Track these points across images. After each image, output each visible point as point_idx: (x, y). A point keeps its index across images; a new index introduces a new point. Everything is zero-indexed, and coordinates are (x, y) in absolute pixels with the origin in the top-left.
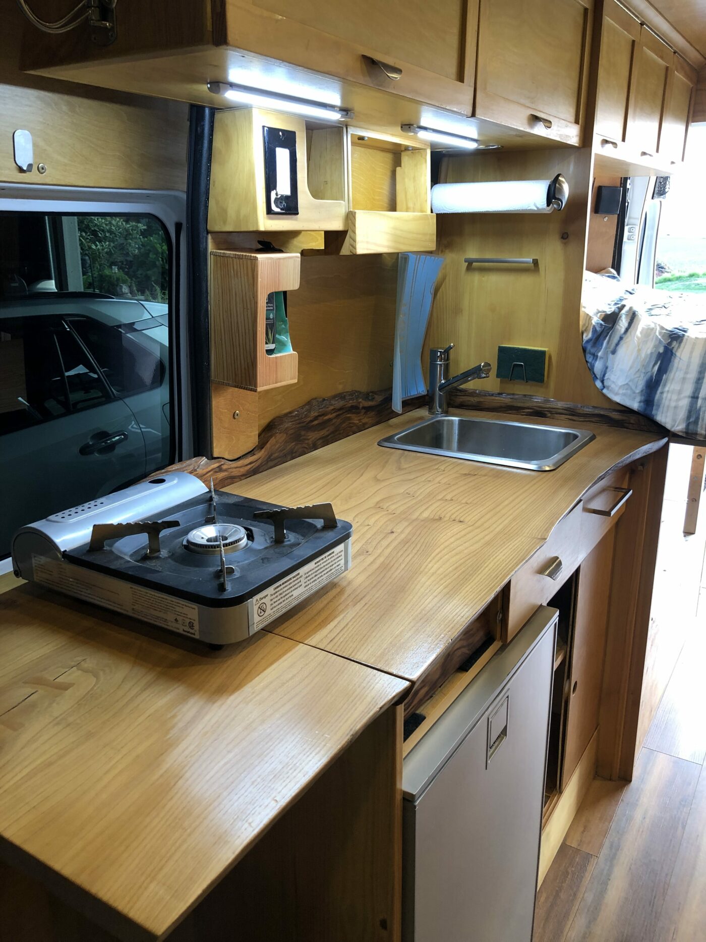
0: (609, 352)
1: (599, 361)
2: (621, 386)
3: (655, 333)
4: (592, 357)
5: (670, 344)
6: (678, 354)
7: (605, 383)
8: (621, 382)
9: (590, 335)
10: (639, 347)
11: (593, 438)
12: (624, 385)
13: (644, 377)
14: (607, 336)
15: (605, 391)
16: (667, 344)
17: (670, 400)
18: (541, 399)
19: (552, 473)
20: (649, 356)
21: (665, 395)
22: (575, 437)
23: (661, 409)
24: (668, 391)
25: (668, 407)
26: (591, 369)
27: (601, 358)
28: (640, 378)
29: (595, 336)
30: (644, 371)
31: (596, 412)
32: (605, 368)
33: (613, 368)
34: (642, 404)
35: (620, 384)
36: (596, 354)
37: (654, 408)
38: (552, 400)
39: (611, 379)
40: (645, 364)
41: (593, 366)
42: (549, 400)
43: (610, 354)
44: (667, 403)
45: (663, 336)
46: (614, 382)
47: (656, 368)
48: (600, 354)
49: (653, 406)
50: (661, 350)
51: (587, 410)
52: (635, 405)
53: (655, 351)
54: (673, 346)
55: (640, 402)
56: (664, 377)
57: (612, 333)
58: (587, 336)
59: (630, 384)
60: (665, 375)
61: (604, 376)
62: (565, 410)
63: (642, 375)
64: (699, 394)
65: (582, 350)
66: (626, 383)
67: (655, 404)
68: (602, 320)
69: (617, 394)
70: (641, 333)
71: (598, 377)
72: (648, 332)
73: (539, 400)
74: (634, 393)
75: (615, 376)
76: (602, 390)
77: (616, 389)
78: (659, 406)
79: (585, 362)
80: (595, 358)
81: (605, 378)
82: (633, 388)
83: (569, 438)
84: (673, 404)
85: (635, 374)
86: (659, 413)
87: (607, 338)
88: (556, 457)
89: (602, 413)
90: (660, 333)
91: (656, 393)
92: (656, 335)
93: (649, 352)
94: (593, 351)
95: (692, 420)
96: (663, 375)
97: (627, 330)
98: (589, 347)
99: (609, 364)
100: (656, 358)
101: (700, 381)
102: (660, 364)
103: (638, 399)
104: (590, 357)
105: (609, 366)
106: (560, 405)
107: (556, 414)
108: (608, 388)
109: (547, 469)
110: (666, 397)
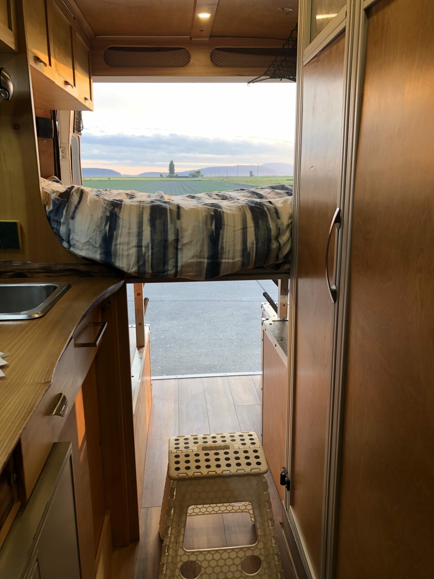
0: (69, 218)
1: (63, 226)
2: (84, 244)
3: (101, 203)
4: (56, 224)
5: (113, 209)
6: (121, 216)
7: (71, 243)
8: (83, 240)
9: (51, 208)
10: (91, 212)
11: (69, 287)
12: (86, 242)
13: (100, 234)
14: (65, 207)
15: (72, 249)
16: (111, 209)
17: (123, 250)
18: (20, 263)
19: (41, 320)
20: (100, 219)
21: (118, 247)
22: (55, 288)
23: (118, 258)
24: (120, 244)
25: (123, 255)
26: (57, 233)
27: (64, 223)
28: (97, 236)
29: (56, 208)
30: (98, 230)
31: (67, 267)
32: (68, 231)
33: (74, 230)
34: (103, 255)
35: (83, 242)
36: (59, 221)
37: (113, 257)
38: (29, 262)
39: (75, 238)
40: (99, 225)
41: (58, 231)
42: (27, 263)
43: (71, 220)
44: (121, 253)
45: (107, 205)
46: (77, 241)
47: (107, 227)
48: (62, 220)
49: (112, 256)
50: (108, 214)
51: (60, 266)
52: (97, 256)
53: (104, 215)
54: (116, 211)
55: (101, 254)
56: (115, 233)
57: (68, 205)
58: (49, 208)
59: (91, 241)
60: (115, 232)
61: (69, 237)
62: (41, 269)
63: (98, 233)
64: (142, 243)
65: (47, 219)
66: (87, 240)
67: (112, 254)
68: (59, 196)
69: (82, 250)
70: (90, 204)
71: (64, 238)
72: (95, 203)
73: (18, 264)
74: (95, 247)
75: (78, 235)
76: (69, 249)
77: (81, 246)
78: (115, 255)
79: (51, 228)
80: (59, 224)
81: (71, 238)
82: (94, 244)
83: (49, 290)
84: (125, 253)
85: (93, 233)
86: (116, 260)
87: (66, 208)
88: (42, 306)
89: (72, 267)
90: (104, 203)
91: (111, 246)
92: (102, 205)
93: (99, 216)
94: (56, 218)
95: (141, 263)
96: (114, 232)
97: (79, 202)
98: (52, 216)
99: (71, 227)
100: (106, 220)
101: (141, 234)
102: (110, 224)
103: (99, 252)
104: (54, 224)
105: (71, 228)
106: (36, 265)
107: (35, 273)
108: (74, 246)
109: (37, 316)
110: (120, 248)
